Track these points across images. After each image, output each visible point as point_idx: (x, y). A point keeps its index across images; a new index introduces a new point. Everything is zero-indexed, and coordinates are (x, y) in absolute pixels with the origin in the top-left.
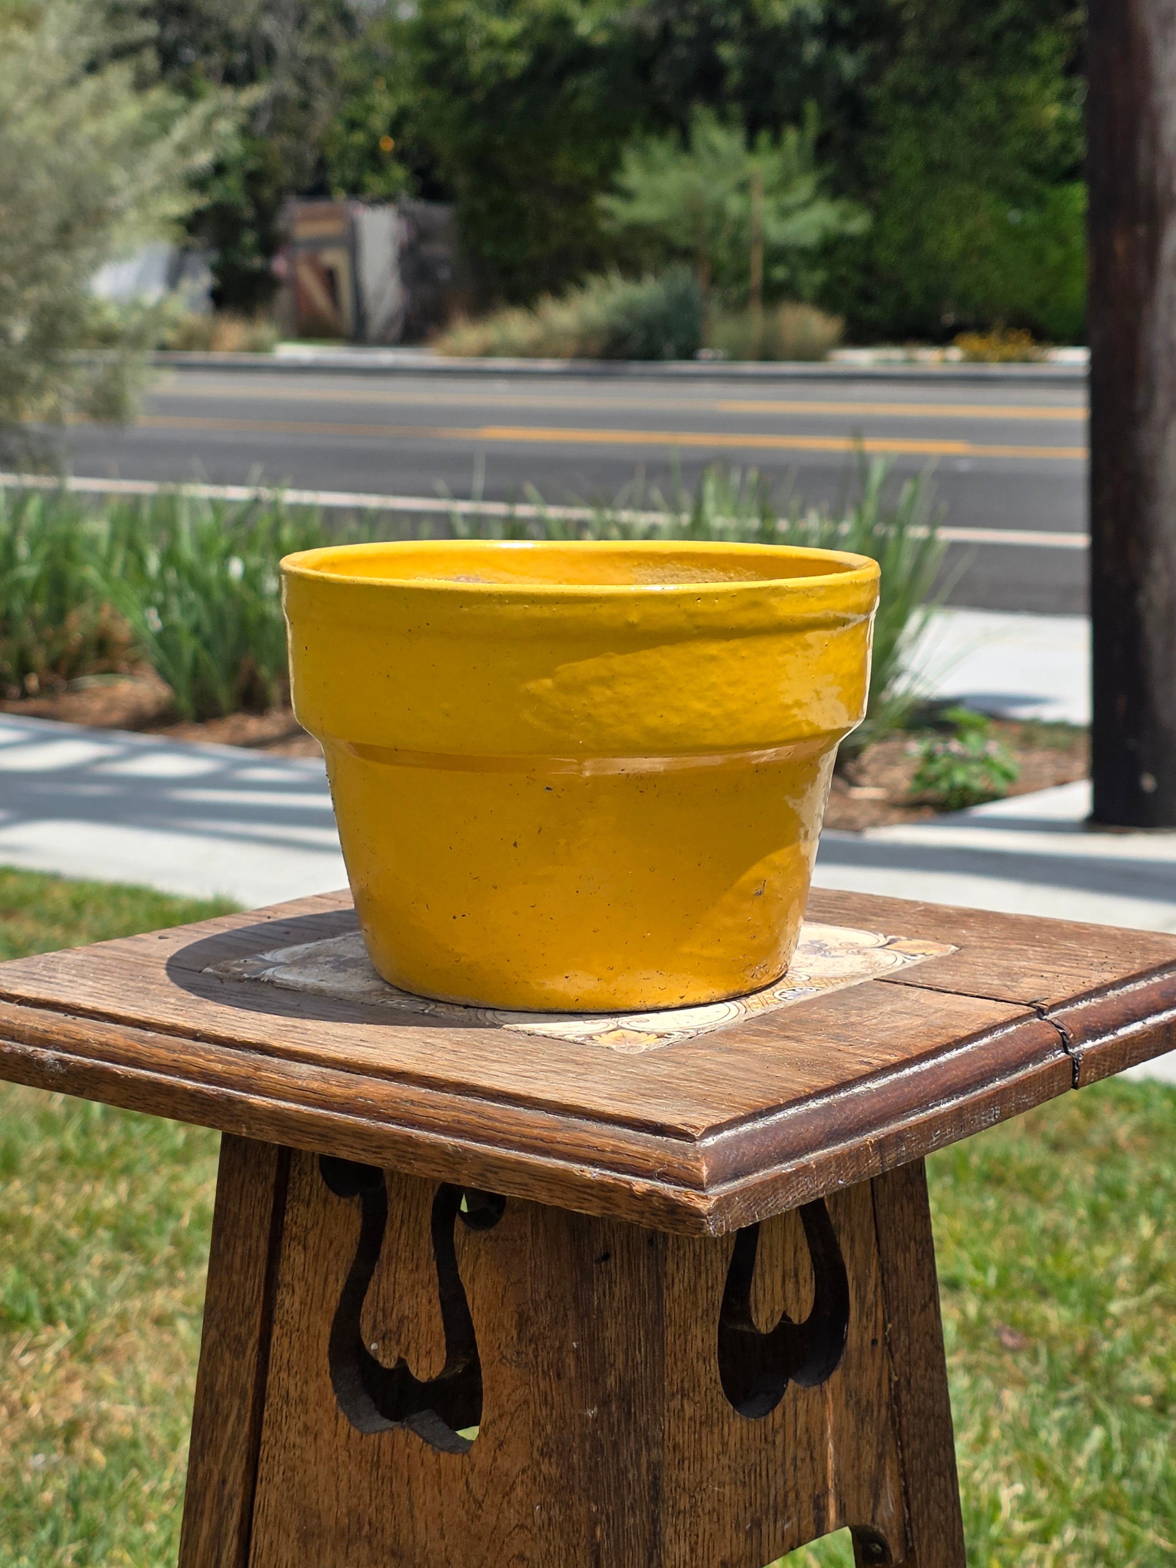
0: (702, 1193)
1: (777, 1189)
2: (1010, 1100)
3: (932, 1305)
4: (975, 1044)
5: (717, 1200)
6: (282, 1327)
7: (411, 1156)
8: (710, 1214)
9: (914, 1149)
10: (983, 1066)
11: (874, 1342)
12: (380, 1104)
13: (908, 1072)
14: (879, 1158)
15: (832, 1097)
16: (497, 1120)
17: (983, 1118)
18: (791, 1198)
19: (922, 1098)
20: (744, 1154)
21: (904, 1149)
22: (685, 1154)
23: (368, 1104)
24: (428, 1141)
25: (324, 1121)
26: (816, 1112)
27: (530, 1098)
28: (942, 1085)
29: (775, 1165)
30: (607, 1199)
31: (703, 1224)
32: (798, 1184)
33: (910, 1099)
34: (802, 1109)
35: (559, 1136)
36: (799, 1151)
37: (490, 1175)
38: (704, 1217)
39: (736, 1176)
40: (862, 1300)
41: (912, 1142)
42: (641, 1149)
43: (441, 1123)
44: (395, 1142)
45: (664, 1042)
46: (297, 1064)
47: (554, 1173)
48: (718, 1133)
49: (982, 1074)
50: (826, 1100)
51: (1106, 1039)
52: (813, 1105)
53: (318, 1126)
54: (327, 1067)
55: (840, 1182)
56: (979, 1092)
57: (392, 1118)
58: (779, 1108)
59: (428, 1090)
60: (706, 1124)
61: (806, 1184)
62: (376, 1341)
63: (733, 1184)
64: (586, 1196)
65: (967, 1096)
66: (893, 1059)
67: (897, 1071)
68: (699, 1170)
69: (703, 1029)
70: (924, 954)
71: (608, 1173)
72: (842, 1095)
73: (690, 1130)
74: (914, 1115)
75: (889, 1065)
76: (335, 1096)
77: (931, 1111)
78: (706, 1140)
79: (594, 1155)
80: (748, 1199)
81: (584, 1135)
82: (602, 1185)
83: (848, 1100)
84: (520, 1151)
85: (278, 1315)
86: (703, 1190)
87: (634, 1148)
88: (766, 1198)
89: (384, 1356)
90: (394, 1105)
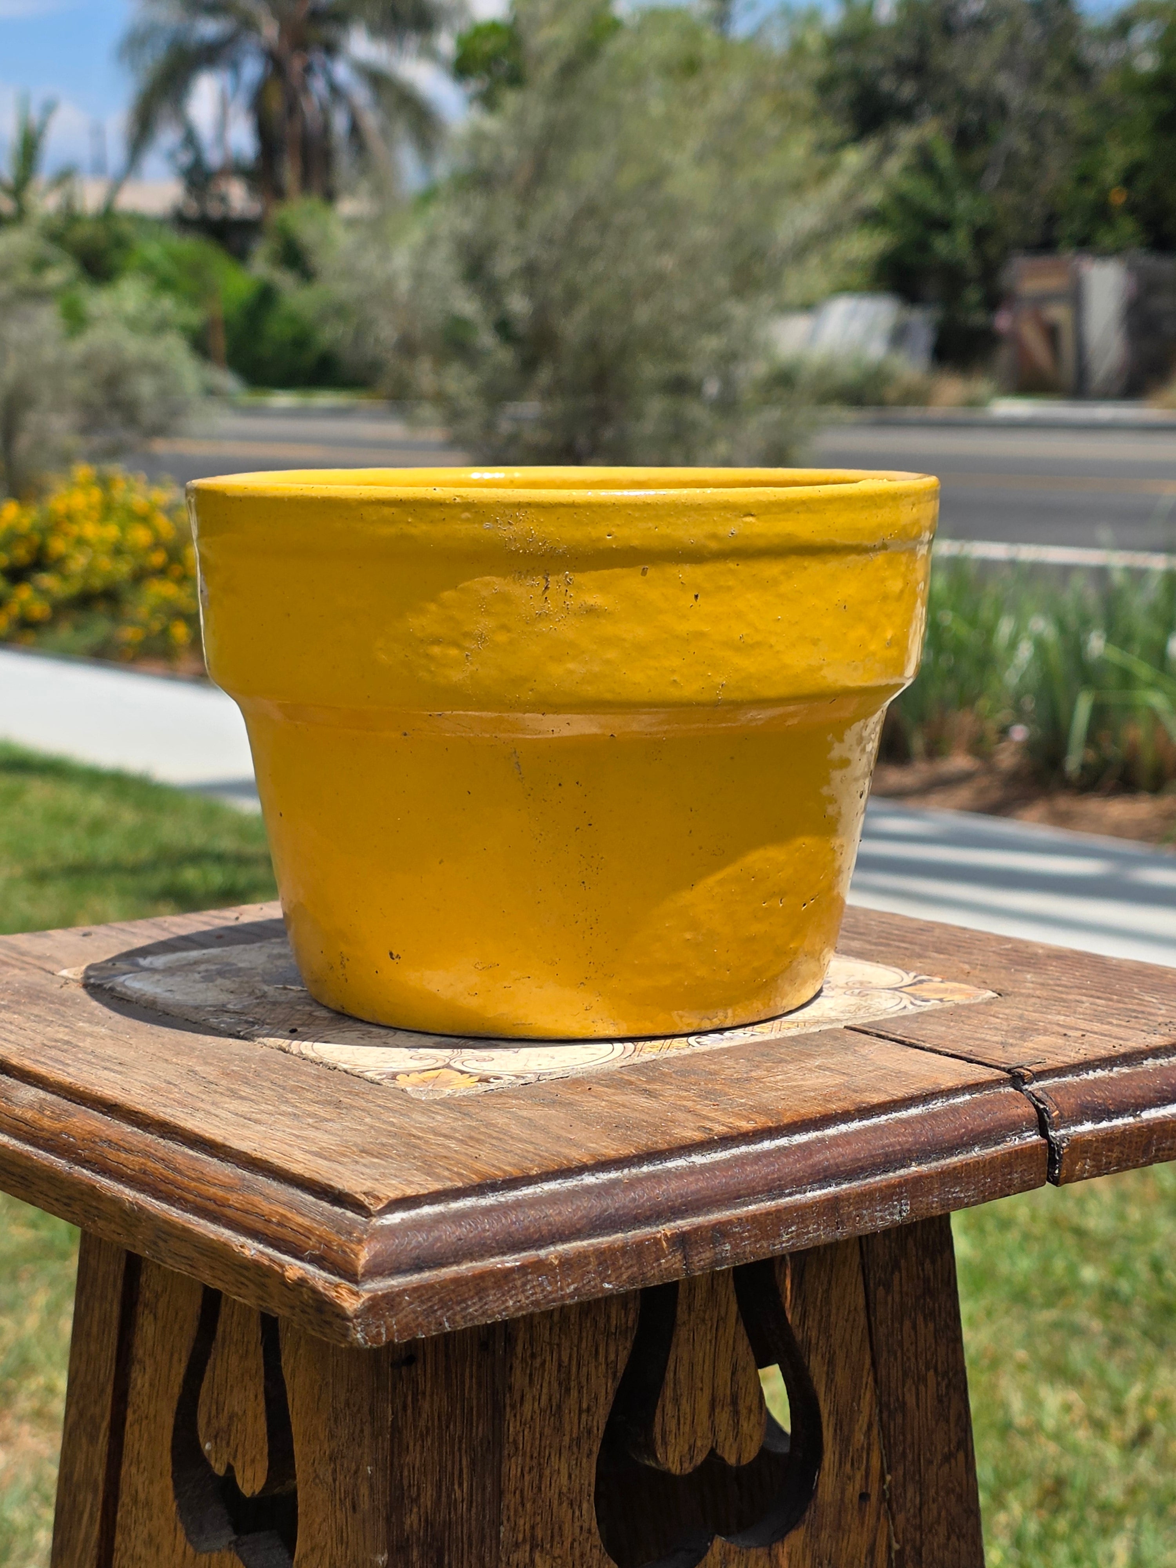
0: (355, 1288)
1: (485, 1289)
2: (930, 1192)
3: (961, 1456)
4: (894, 1115)
5: (369, 1299)
6: (134, 1412)
7: (95, 1212)
8: (357, 1317)
9: (748, 1249)
10: (891, 1145)
11: (864, 1497)
12: (79, 1143)
13: (767, 1145)
14: (680, 1257)
15: (626, 1171)
16: (180, 1172)
17: (879, 1214)
18: (511, 1303)
19: (773, 1180)
20: (439, 1239)
21: (728, 1247)
22: (350, 1234)
23: (69, 1142)
24: (109, 1194)
25: (25, 1160)
26: (588, 1190)
27: (224, 1146)
28: (813, 1166)
29: (492, 1256)
30: (263, 1286)
31: (347, 1328)
32: (524, 1284)
33: (753, 1180)
34: (570, 1184)
35: (233, 1198)
36: (537, 1240)
37: (161, 1243)
38: (349, 1319)
39: (418, 1266)
40: (845, 1441)
41: (743, 1239)
42: (306, 1222)
43: (129, 1171)
44: (82, 1193)
45: (483, 1087)
46: (28, 1087)
47: (215, 1245)
48: (410, 1208)
49: (886, 1155)
50: (613, 1175)
51: (1118, 1122)
52: (589, 1179)
53: (20, 1166)
54: (53, 1093)
55: (606, 1286)
56: (878, 1178)
57: (87, 1161)
58: (528, 1180)
59: (136, 1129)
60: (393, 1195)
61: (541, 1285)
62: (210, 1441)
63: (409, 1278)
64: (243, 1280)
65: (855, 1184)
66: (746, 1126)
67: (748, 1143)
68: (356, 1255)
69: (550, 1074)
70: (941, 1000)
71: (270, 1251)
72: (645, 1169)
73: (366, 1201)
74: (755, 1203)
75: (735, 1132)
76: (42, 1129)
77: (788, 1199)
78: (388, 1216)
79: (259, 1225)
80: (429, 1299)
81: (257, 1199)
82: (255, 1265)
83: (650, 1176)
84: (194, 1215)
85: (132, 1397)
86: (357, 1283)
87: (300, 1220)
88: (464, 1301)
89: (216, 1460)
90: (92, 1145)
